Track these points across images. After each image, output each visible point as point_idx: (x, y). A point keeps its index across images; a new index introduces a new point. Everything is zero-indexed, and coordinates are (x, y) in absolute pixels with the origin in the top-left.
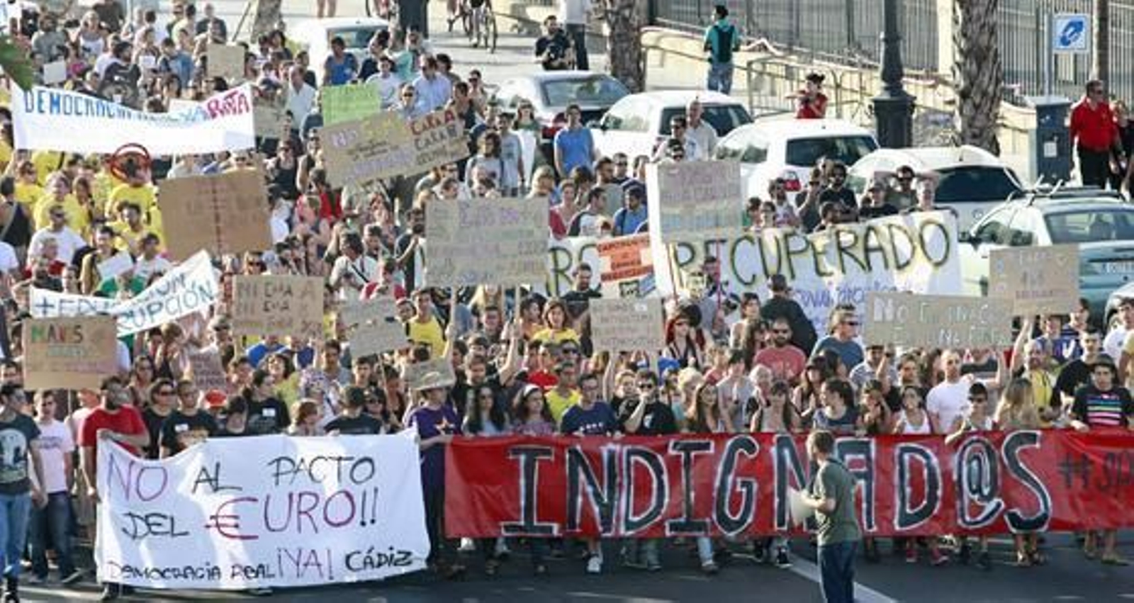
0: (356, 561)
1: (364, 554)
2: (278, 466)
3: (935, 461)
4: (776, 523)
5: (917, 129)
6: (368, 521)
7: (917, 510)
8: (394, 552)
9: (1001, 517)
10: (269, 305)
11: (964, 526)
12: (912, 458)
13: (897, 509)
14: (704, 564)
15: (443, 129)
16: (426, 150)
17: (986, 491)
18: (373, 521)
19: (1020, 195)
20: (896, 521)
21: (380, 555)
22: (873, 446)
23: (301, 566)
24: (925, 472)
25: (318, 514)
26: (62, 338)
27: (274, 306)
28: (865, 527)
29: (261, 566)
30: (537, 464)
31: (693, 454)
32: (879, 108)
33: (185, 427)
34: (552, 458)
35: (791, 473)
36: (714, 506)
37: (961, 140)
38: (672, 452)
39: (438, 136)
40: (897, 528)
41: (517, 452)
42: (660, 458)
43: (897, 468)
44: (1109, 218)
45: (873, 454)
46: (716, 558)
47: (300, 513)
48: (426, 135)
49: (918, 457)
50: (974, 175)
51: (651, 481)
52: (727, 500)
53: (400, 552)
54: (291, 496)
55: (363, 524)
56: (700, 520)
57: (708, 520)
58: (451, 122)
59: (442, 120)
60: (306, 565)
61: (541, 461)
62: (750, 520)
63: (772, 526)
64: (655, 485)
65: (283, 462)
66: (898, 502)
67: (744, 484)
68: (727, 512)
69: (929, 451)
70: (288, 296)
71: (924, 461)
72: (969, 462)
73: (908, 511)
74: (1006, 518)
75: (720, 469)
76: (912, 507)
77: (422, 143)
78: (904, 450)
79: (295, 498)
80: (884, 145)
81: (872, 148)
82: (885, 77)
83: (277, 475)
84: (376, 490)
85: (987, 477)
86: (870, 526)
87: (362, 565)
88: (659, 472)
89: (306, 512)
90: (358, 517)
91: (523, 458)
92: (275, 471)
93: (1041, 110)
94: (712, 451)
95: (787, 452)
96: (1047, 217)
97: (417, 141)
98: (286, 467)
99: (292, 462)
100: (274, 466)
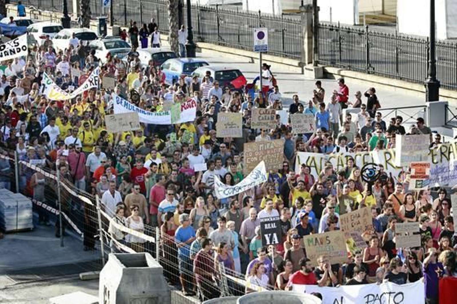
2: (368, 298)
5: (71, 25)
15: (270, 116)
16: (262, 121)
19: (97, 39)
26: (322, 243)
32: (62, 20)
37: (82, 27)
39: (267, 118)
44: (118, 43)
48: (263, 116)
50: (86, 34)
58: (273, 115)
59: (270, 112)
65: (370, 296)
70: (359, 218)
77: (261, 118)
80: (65, 28)
81: (62, 29)
82: (64, 13)
92: (366, 301)
93: (100, 20)
96: (105, 43)
97: (260, 117)
98: (371, 298)
99: (373, 295)
100: (366, 298)
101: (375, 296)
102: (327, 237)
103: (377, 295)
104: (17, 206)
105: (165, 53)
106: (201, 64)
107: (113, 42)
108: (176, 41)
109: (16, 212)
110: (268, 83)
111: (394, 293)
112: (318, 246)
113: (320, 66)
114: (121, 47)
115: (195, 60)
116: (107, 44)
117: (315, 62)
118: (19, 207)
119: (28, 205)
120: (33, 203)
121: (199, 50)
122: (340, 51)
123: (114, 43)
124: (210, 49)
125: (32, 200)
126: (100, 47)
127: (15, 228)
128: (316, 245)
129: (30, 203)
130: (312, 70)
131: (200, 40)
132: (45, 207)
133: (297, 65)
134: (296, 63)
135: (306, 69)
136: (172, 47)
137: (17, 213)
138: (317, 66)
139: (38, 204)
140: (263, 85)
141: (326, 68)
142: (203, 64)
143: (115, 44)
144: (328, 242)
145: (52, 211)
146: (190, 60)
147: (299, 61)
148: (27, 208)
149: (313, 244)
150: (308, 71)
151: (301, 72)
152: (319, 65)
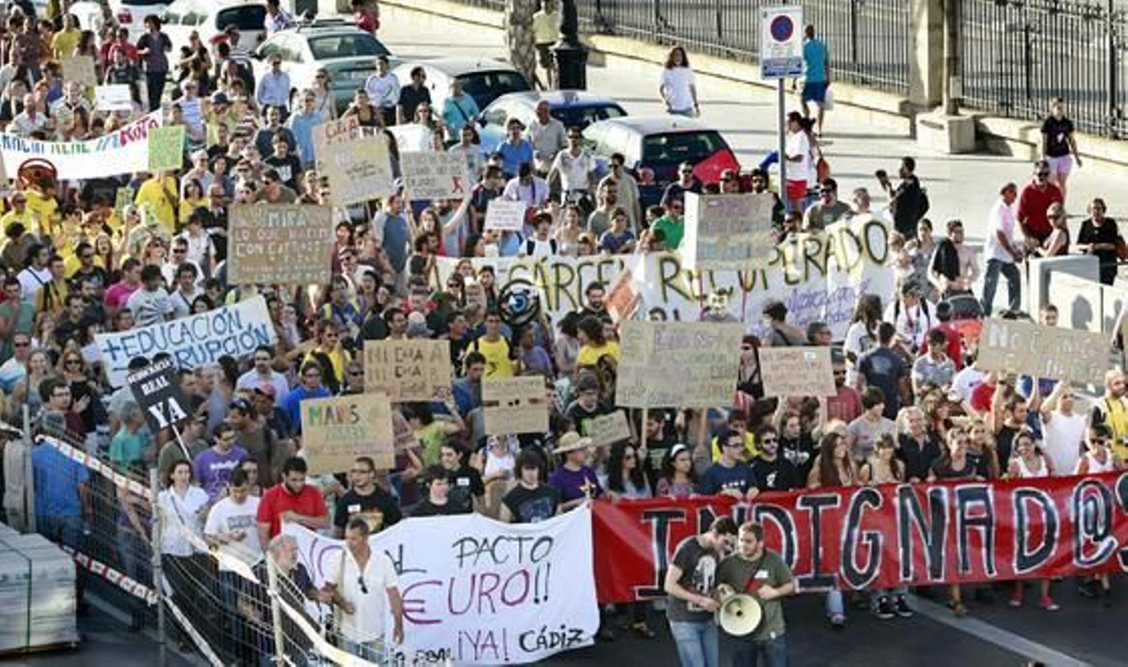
0: (530, 642)
1: (538, 633)
2: (462, 548)
3: (1051, 503)
4: (901, 574)
6: (541, 597)
7: (1034, 553)
8: (566, 631)
9: (1114, 555)
10: (400, 371)
11: (1079, 565)
12: (1029, 502)
13: (1016, 552)
14: (834, 619)
17: (1101, 531)
18: (546, 598)
20: (1014, 564)
21: (552, 634)
22: (990, 492)
23: (479, 649)
24: (1044, 515)
25: (496, 595)
26: (340, 420)
27: (405, 372)
28: (986, 571)
29: (442, 650)
30: (669, 527)
31: (821, 508)
33: (358, 508)
34: (684, 520)
35: (913, 523)
36: (842, 560)
38: (799, 507)
40: (1016, 571)
41: (649, 515)
42: (789, 514)
43: (1016, 512)
44: (350, 41)
45: (991, 499)
46: (846, 613)
47: (481, 594)
49: (1034, 500)
51: (780, 538)
52: (853, 554)
53: (571, 631)
54: (474, 577)
55: (537, 601)
56: (827, 575)
57: (836, 575)
60: (484, 646)
61: (672, 523)
62: (877, 572)
63: (898, 578)
64: (784, 541)
65: (466, 543)
66: (1016, 545)
67: (869, 537)
68: (854, 566)
69: (1044, 494)
70: (419, 361)
71: (1041, 504)
72: (1085, 503)
73: (1026, 554)
74: (1119, 556)
75: (846, 522)
76: (1029, 551)
78: (1020, 494)
79: (478, 579)
83: (461, 556)
84: (549, 565)
85: (1102, 518)
86: (991, 572)
87: (535, 645)
88: (788, 529)
89: (486, 594)
90: (531, 595)
91: (654, 521)
92: (459, 553)
94: (838, 505)
95: (908, 502)
98: (469, 547)
99: (476, 543)
100: (458, 547)
101: (481, 542)
102: (354, 406)
103: (486, 541)
104: (29, 576)
105: (493, 74)
106: (601, 111)
107: (336, 36)
108: (528, 37)
109: (25, 593)
110: (805, 173)
111: (531, 539)
112: (331, 425)
113: (966, 114)
114: (359, 54)
115: (583, 97)
116: (318, 44)
117: (950, 100)
118: (34, 579)
119: (66, 572)
120: (79, 566)
121: (598, 58)
122: (1028, 62)
123: (338, 40)
124: (631, 57)
125: (75, 555)
126: (295, 49)
127: (23, 643)
128: (326, 423)
129: (69, 565)
130: (941, 127)
131: (602, 29)
132: (114, 580)
133: (896, 109)
134: (892, 102)
135: (923, 122)
136: (515, 53)
137: (29, 598)
138: (955, 113)
139: (93, 569)
140: (788, 177)
141: (983, 121)
142: (610, 111)
143: (343, 44)
144: (354, 418)
145: (136, 593)
146: (568, 98)
147: (903, 99)
148: (61, 582)
149: (320, 423)
150: (929, 130)
151: (908, 132)
152: (961, 111)
